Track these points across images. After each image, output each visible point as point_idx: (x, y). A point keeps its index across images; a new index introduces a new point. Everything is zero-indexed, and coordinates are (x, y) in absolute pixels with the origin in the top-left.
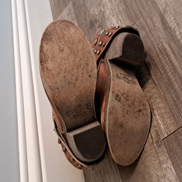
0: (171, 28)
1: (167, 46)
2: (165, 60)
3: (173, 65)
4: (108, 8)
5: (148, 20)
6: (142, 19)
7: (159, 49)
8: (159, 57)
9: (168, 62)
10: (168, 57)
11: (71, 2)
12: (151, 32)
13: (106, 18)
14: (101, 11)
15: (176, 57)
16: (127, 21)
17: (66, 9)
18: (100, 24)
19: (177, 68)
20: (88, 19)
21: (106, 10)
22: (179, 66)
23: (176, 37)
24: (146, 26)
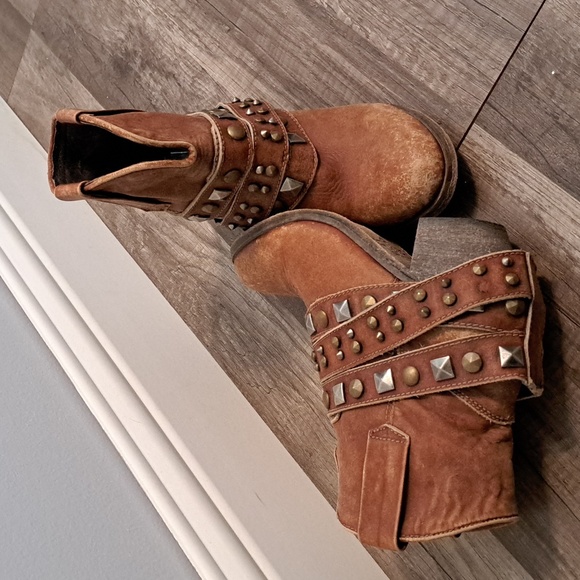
0: (321, 8)
1: (328, 50)
2: (337, 82)
3: (358, 86)
4: (149, 14)
5: (263, 8)
6: (245, 9)
7: (314, 62)
8: (320, 80)
9: (345, 83)
10: (341, 73)
11: (33, 32)
12: (279, 32)
13: (152, 39)
14: (131, 26)
15: (357, 66)
16: (210, 28)
17: (26, 54)
18: (143, 59)
19: (370, 87)
20: (105, 59)
21: (144, 19)
22: (372, 83)
23: (341, 22)
24: (263, 22)
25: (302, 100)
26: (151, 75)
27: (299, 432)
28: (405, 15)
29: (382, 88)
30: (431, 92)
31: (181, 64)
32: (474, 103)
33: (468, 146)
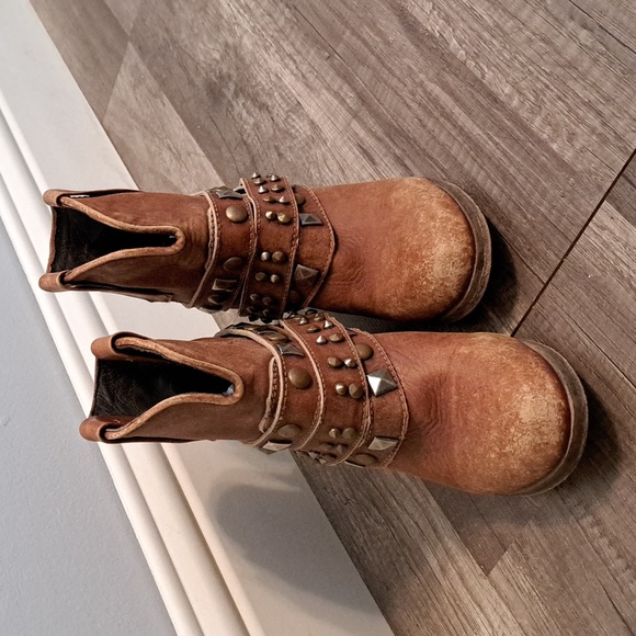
0: (432, 37)
1: (437, 90)
2: (445, 132)
3: (468, 137)
4: (246, 31)
5: (366, 32)
6: (348, 33)
7: (420, 104)
8: (424, 127)
9: (453, 133)
10: (449, 120)
11: (130, 45)
12: (383, 63)
13: (247, 62)
14: (227, 45)
15: (469, 113)
16: (308, 52)
17: (122, 69)
18: (237, 85)
19: (482, 142)
20: (198, 81)
21: (241, 37)
22: (485, 137)
23: (454, 56)
24: (366, 50)
25: (404, 150)
26: (244, 104)
27: (376, 558)
28: (529, 52)
29: (497, 144)
30: (554, 155)
31: (276, 94)
32: (606, 174)
33: (595, 229)
